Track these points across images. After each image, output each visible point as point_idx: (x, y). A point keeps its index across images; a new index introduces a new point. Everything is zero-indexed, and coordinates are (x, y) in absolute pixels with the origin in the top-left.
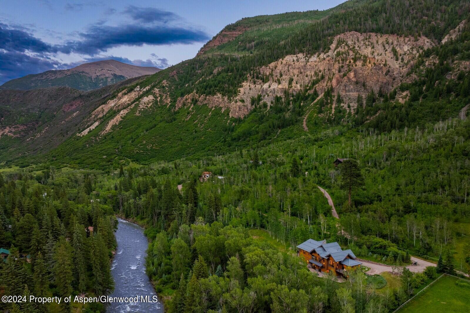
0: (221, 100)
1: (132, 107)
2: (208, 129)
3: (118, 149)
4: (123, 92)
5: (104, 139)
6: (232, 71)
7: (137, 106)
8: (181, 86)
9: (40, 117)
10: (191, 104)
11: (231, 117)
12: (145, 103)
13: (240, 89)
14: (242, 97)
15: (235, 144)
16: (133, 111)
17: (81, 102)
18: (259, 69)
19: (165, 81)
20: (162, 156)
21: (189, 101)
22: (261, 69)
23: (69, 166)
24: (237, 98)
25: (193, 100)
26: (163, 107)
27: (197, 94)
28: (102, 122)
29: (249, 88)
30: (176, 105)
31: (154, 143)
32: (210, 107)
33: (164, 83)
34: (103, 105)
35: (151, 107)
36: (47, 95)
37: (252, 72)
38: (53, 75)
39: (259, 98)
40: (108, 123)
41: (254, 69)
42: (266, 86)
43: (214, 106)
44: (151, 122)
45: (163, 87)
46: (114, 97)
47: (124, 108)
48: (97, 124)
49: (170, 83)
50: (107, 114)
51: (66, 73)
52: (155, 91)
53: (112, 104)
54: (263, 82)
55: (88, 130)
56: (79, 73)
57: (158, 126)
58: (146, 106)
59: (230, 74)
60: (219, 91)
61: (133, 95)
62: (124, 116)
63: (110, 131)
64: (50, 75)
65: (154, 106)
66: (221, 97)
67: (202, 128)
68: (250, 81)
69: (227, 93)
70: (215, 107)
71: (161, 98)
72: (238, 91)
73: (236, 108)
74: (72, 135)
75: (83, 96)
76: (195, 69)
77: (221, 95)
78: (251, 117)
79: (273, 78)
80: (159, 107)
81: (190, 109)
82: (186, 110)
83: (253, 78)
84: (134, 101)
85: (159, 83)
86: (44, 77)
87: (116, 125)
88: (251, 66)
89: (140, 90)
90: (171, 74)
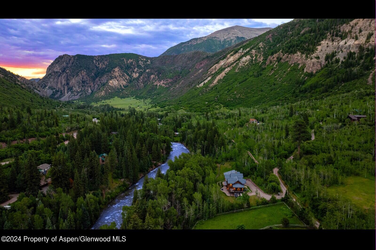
0: (299, 58)
1: (234, 66)
2: (285, 82)
3: (217, 97)
4: (231, 53)
5: (211, 90)
6: (315, 31)
7: (237, 64)
8: (273, 47)
9: (181, 73)
10: (276, 61)
11: (305, 72)
12: (243, 62)
13: (318, 47)
14: (318, 54)
15: (301, 95)
16: (234, 68)
17: (207, 61)
18: (339, 27)
19: (262, 43)
20: (245, 104)
21: (275, 59)
22: (342, 27)
23: (184, 108)
24: (313, 56)
25: (277, 58)
26: (257, 64)
27: (282, 53)
28: (213, 77)
29: (326, 45)
30: (267, 63)
31: (242, 94)
32: (290, 63)
33: (260, 45)
34: (217, 65)
35: (247, 65)
36: (187, 57)
37: (332, 31)
38: (195, 42)
39: (333, 55)
40: (216, 78)
41: (335, 28)
42: (342, 43)
43: (293, 62)
44: (245, 76)
45: (259, 48)
46: (224, 57)
47: (228, 67)
48: (209, 78)
49: (265, 45)
50: (218, 71)
51: (203, 39)
52: (252, 52)
53: (222, 63)
54: (341, 39)
55: (203, 83)
56: (212, 38)
57: (248, 80)
58: (244, 65)
59: (312, 34)
60: (299, 50)
61: (237, 56)
62: (228, 72)
63: (216, 84)
64: (194, 42)
65: (250, 64)
66: (300, 55)
67: (280, 82)
68: (329, 39)
69: (306, 52)
70: (294, 64)
71: (256, 57)
72: (315, 49)
73: (310, 64)
74: (194, 86)
75: (209, 57)
76: (287, 31)
77: (300, 53)
78: (322, 72)
79: (351, 35)
80: (253, 65)
81: (275, 66)
82: (271, 67)
83: (333, 36)
84: (236, 61)
85: (257, 45)
86: (190, 43)
87: (221, 79)
88: (333, 25)
89: (242, 52)
90: (267, 37)
